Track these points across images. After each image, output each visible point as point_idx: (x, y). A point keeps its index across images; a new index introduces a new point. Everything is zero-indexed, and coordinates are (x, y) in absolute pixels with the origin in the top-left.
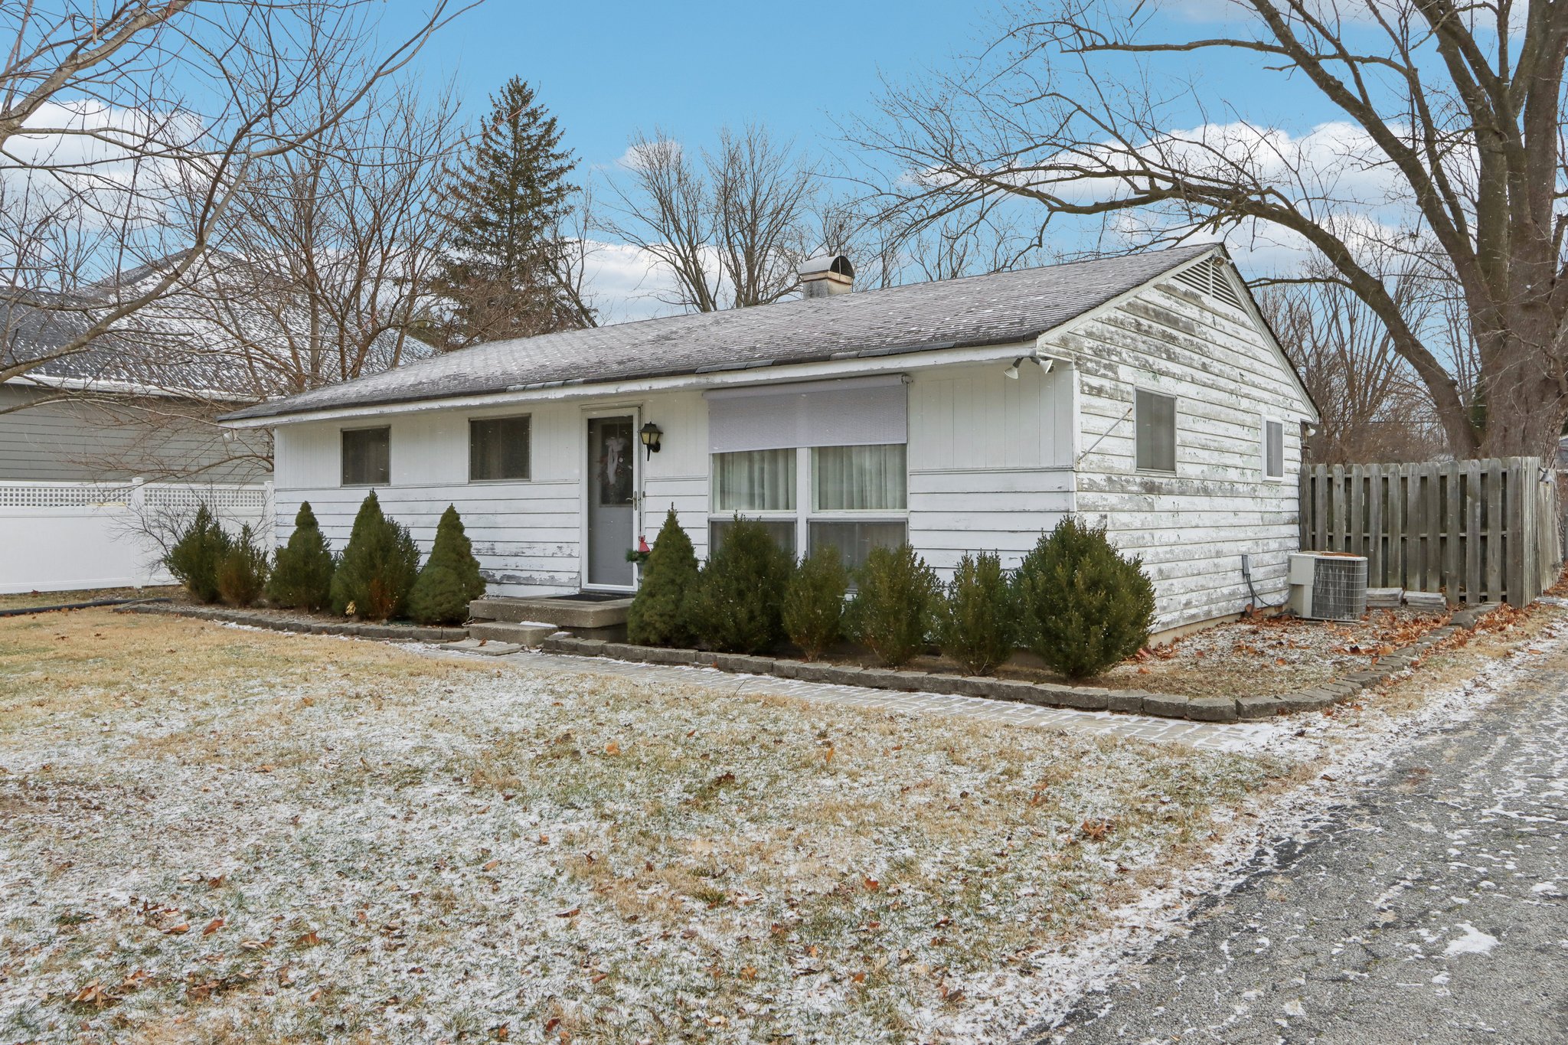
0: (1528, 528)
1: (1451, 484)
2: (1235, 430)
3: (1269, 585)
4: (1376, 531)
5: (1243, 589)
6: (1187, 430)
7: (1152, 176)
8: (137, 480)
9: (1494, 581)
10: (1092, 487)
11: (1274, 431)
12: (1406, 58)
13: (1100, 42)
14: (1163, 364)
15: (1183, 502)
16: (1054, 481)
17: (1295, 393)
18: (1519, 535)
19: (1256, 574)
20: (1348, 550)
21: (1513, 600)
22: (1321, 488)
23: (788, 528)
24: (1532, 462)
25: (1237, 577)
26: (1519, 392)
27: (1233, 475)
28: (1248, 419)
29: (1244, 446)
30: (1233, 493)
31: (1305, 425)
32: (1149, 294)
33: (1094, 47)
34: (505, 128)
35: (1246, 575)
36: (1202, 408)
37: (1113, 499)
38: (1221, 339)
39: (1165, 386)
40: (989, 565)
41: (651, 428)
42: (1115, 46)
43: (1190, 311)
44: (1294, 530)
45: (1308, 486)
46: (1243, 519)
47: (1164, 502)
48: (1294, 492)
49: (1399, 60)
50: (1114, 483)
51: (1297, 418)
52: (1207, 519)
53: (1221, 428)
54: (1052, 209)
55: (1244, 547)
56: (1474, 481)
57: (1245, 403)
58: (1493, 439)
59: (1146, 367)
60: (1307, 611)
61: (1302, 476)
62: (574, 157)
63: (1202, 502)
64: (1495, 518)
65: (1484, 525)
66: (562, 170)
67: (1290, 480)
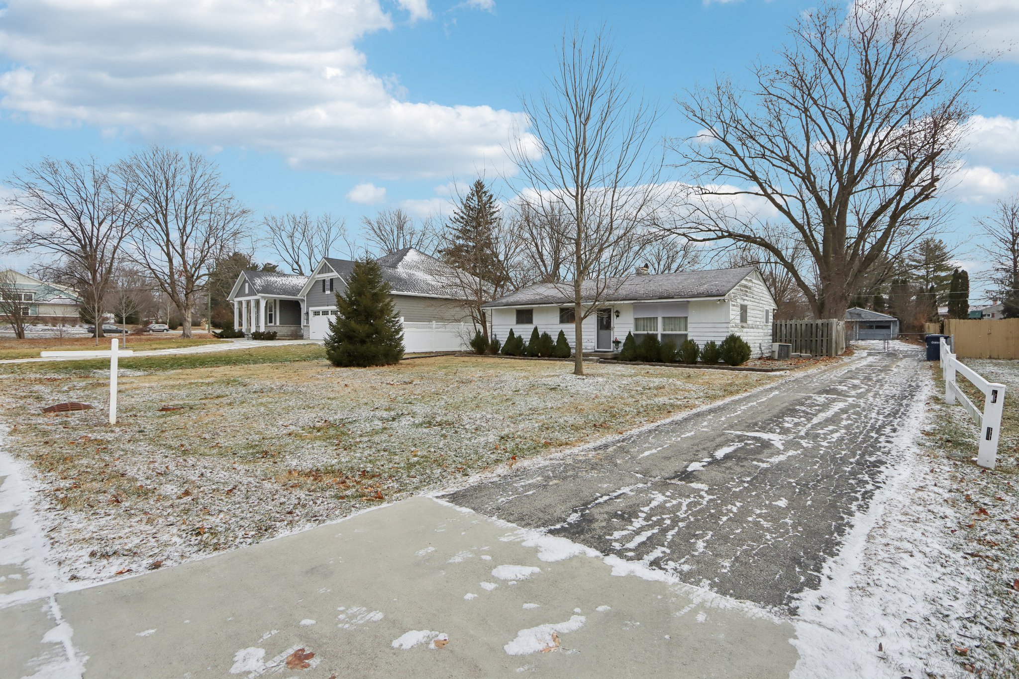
0: (834, 337)
1: (814, 326)
2: (758, 312)
3: (765, 351)
4: (793, 338)
5: (760, 352)
6: (750, 313)
7: (722, 231)
8: (434, 322)
9: (824, 351)
10: (733, 327)
11: (767, 312)
12: (801, 197)
13: (708, 192)
14: (745, 298)
15: (748, 330)
16: (726, 325)
17: (772, 301)
18: (831, 339)
19: (763, 348)
20: (786, 342)
21: (829, 355)
22: (778, 327)
23: (657, 335)
24: (835, 320)
25: (758, 349)
26: (834, 299)
27: (758, 323)
28: (761, 309)
29: (760, 316)
30: (758, 328)
31: (774, 310)
32: (743, 282)
33: (705, 193)
34: (475, 198)
35: (760, 348)
36: (752, 307)
37: (736, 329)
38: (756, 290)
39: (746, 303)
40: (713, 343)
41: (617, 312)
42: (712, 193)
43: (750, 284)
44: (771, 337)
45: (775, 326)
46: (760, 334)
47: (745, 330)
48: (771, 328)
49: (799, 197)
50: (736, 326)
51: (772, 308)
52: (753, 334)
53: (756, 312)
54: (689, 240)
55: (760, 341)
56: (820, 325)
57: (761, 305)
58: (826, 313)
59: (742, 299)
60: (776, 358)
61: (773, 323)
62: (499, 208)
63: (752, 330)
64: (825, 334)
65: (822, 336)
66: (495, 212)
67: (771, 324)
